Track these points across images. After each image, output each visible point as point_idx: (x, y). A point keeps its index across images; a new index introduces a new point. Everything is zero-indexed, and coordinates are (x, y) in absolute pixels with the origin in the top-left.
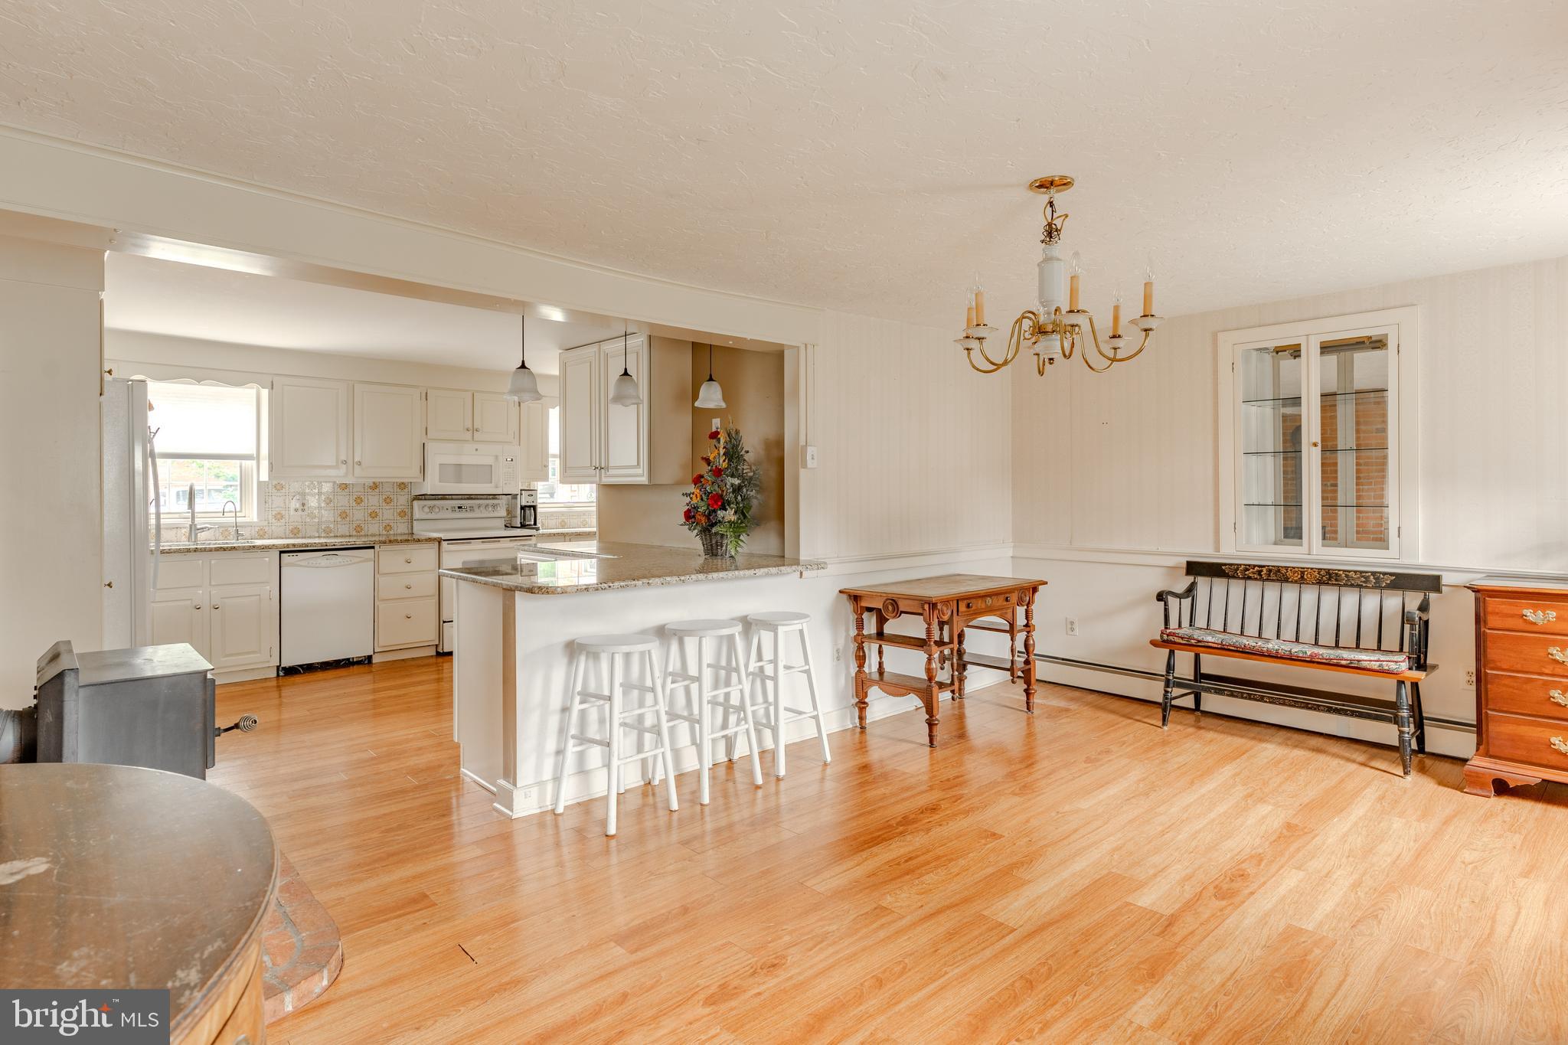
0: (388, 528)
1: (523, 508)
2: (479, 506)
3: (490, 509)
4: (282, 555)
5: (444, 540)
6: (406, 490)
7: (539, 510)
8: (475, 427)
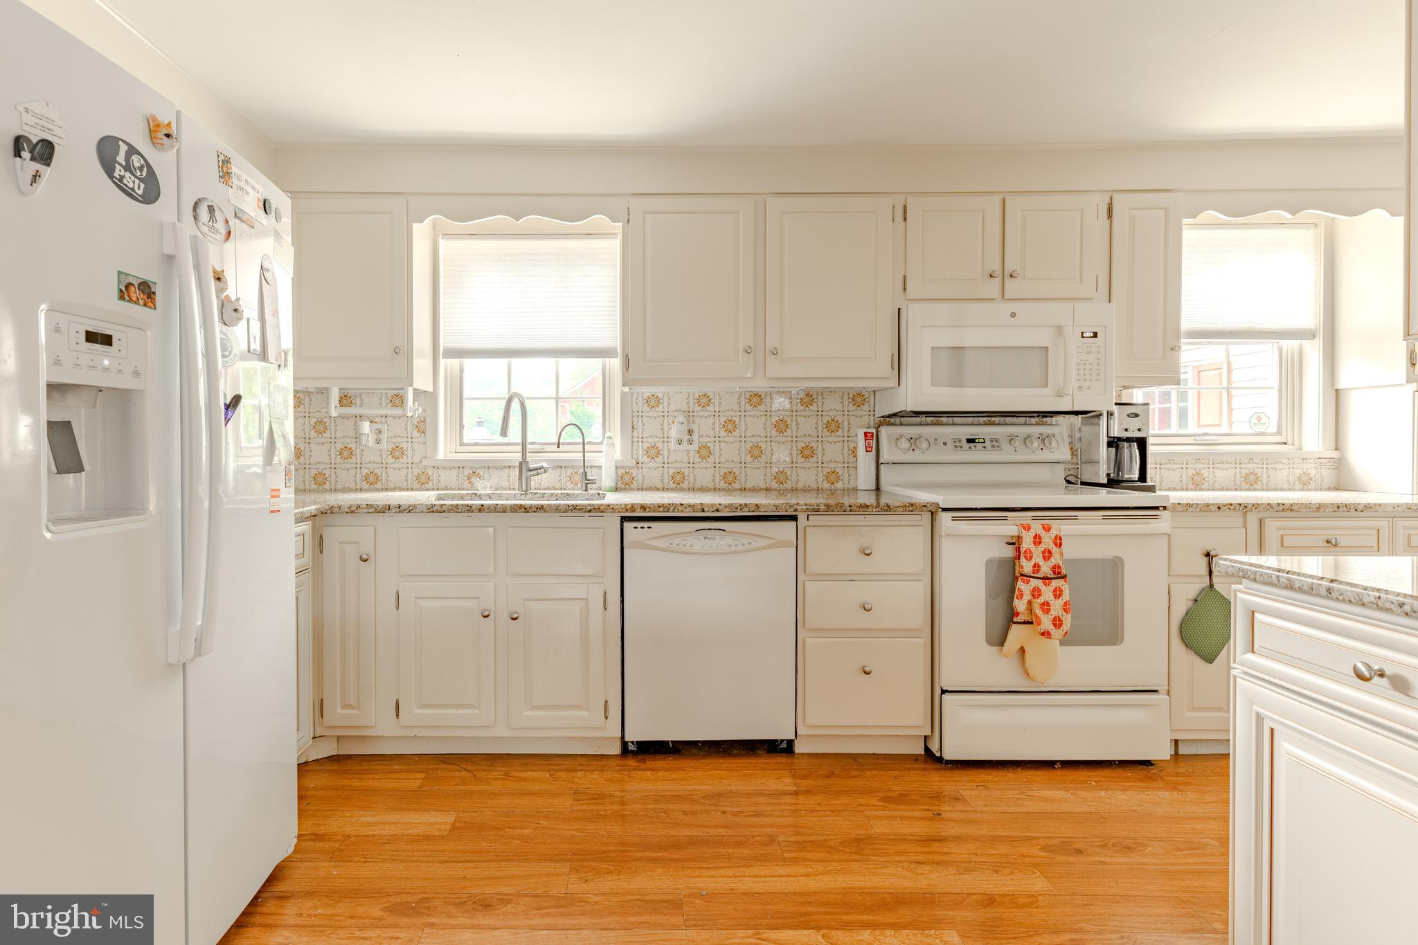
0: (833, 477)
1: (1114, 443)
2: (1011, 439)
3: (1036, 444)
4: (626, 524)
5: (944, 510)
6: (866, 407)
7: (1151, 449)
8: (1008, 270)
